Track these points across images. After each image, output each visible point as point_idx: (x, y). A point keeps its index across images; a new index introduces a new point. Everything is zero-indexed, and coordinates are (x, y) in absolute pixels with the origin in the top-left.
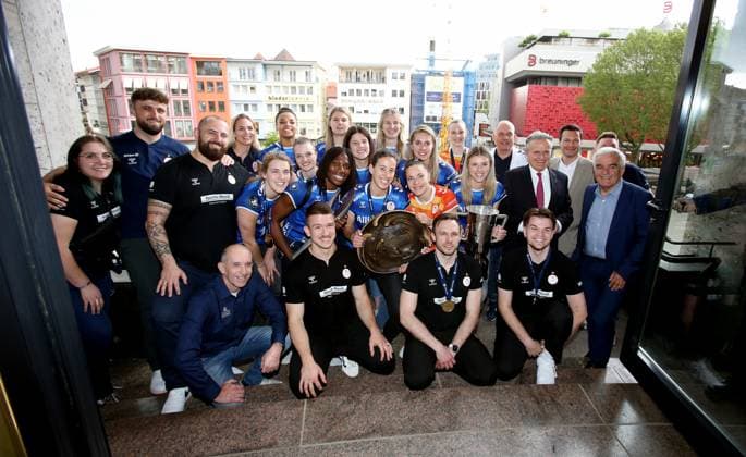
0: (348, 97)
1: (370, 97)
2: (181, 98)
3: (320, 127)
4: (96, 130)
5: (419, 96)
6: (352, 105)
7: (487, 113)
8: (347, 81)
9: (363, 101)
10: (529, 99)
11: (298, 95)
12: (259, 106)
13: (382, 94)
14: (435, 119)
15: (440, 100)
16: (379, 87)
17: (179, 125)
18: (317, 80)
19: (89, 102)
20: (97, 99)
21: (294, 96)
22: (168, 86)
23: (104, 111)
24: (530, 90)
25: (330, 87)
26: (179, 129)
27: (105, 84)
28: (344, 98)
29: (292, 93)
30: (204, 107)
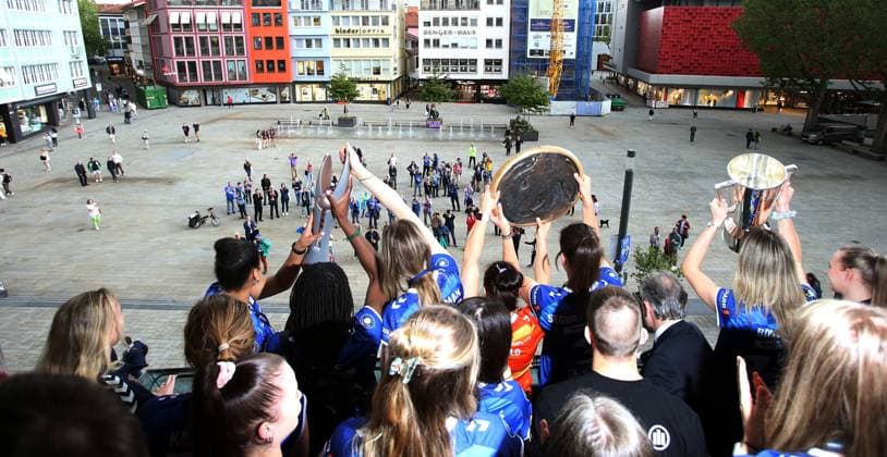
0: (432, 28)
1: (460, 28)
2: (234, 34)
3: (396, 65)
4: (140, 72)
5: (520, 24)
6: (437, 37)
7: (608, 41)
8: (430, 8)
9: (450, 32)
10: (665, 24)
11: (371, 27)
12: (323, 42)
13: (474, 22)
14: (541, 53)
15: (549, 29)
16: (470, 14)
17: (231, 66)
18: (394, 7)
19: (133, 39)
20: (142, 37)
21: (366, 28)
22: (219, 21)
23: (148, 51)
24: (665, 12)
25: (409, 14)
26: (230, 71)
27: (150, 20)
28: (428, 28)
29: (364, 24)
30: (260, 44)
